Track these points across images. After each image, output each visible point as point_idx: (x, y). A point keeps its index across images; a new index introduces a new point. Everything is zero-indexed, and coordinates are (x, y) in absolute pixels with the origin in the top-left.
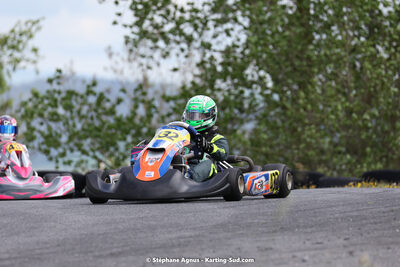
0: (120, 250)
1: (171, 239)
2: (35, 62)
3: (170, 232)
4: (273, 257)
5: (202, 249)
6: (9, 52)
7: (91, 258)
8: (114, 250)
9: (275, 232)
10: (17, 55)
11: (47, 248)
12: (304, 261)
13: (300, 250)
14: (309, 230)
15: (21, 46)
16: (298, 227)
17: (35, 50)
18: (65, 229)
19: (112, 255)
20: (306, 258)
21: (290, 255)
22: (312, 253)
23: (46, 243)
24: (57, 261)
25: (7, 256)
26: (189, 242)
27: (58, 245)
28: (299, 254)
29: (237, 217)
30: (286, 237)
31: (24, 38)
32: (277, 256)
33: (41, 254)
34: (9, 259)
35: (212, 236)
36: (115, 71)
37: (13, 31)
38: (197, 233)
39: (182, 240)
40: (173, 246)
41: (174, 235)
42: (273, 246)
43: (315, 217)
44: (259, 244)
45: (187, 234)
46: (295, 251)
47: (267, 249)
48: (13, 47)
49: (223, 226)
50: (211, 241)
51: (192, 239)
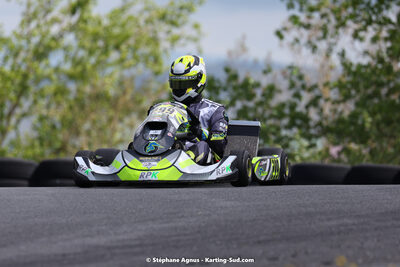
3: (329, 220)
5: (366, 238)
6: (167, 27)
7: (235, 246)
8: (262, 238)
10: (176, 31)
11: (185, 235)
15: (180, 21)
18: (209, 215)
19: (259, 242)
23: (185, 229)
24: (195, 249)
25: (137, 242)
26: (351, 230)
27: (199, 232)
31: (184, 12)
37: (172, 4)
38: (362, 220)
40: (332, 234)
41: (334, 223)
45: (349, 221)
48: (173, 23)
49: (392, 212)
50: (376, 229)
51: (354, 227)
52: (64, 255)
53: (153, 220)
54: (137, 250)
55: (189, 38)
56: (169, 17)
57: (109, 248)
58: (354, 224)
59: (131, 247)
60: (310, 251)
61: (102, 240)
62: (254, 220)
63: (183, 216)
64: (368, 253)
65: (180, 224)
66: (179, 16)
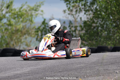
0: (62, 70)
1: (78, 67)
2: (42, 15)
4: (108, 72)
5: (87, 70)
6: (34, 12)
7: (53, 73)
8: (60, 70)
9: (110, 64)
10: (37, 13)
11: (40, 70)
12: (117, 73)
13: (116, 70)
15: (37, 10)
16: (116, 63)
17: (42, 11)
18: (46, 64)
21: (113, 71)
23: (40, 68)
24: (43, 74)
25: (28, 72)
26: (83, 68)
27: (44, 69)
29: (98, 60)
30: (112, 66)
32: (109, 71)
33: (38, 72)
34: (28, 73)
36: (66, 17)
38: (86, 65)
39: (81, 67)
40: (78, 69)
42: (108, 69)
44: (104, 68)
47: (106, 69)
49: (94, 63)
50: (90, 67)
52: (9, 76)
53: (32, 66)
54: (28, 74)
56: (34, 9)
57: (20, 74)
59: (26, 74)
60: (72, 74)
61: (19, 72)
63: (40, 65)
64: (88, 74)
65: (39, 67)
66: (37, 8)
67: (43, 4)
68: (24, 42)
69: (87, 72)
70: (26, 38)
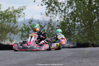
1: (57, 60)
2: (24, 16)
3: (57, 58)
4: (82, 64)
6: (18, 14)
9: (83, 58)
12: (90, 65)
13: (89, 63)
14: (91, 58)
15: (20, 12)
16: (89, 57)
17: (24, 14)
20: (90, 64)
21: (87, 64)
22: (92, 63)
28: (89, 64)
30: (86, 59)
31: (21, 10)
32: (83, 64)
35: (67, 59)
37: (19, 9)
39: (60, 60)
42: (82, 62)
43: (93, 54)
44: (79, 61)
45: (61, 59)
46: (88, 63)
48: (19, 13)
49: (70, 57)
50: (67, 60)
51: (62, 60)
55: (22, 16)
58: (62, 59)
62: (41, 58)
67: (25, 8)
68: (8, 38)
69: (65, 64)
70: (10, 35)
